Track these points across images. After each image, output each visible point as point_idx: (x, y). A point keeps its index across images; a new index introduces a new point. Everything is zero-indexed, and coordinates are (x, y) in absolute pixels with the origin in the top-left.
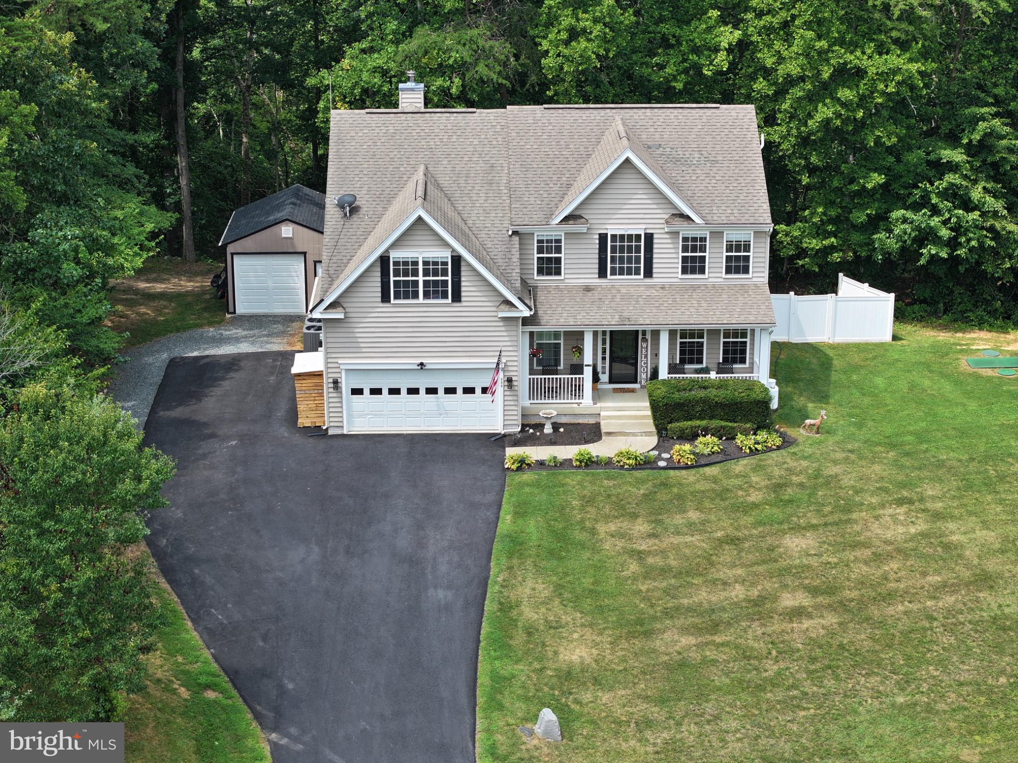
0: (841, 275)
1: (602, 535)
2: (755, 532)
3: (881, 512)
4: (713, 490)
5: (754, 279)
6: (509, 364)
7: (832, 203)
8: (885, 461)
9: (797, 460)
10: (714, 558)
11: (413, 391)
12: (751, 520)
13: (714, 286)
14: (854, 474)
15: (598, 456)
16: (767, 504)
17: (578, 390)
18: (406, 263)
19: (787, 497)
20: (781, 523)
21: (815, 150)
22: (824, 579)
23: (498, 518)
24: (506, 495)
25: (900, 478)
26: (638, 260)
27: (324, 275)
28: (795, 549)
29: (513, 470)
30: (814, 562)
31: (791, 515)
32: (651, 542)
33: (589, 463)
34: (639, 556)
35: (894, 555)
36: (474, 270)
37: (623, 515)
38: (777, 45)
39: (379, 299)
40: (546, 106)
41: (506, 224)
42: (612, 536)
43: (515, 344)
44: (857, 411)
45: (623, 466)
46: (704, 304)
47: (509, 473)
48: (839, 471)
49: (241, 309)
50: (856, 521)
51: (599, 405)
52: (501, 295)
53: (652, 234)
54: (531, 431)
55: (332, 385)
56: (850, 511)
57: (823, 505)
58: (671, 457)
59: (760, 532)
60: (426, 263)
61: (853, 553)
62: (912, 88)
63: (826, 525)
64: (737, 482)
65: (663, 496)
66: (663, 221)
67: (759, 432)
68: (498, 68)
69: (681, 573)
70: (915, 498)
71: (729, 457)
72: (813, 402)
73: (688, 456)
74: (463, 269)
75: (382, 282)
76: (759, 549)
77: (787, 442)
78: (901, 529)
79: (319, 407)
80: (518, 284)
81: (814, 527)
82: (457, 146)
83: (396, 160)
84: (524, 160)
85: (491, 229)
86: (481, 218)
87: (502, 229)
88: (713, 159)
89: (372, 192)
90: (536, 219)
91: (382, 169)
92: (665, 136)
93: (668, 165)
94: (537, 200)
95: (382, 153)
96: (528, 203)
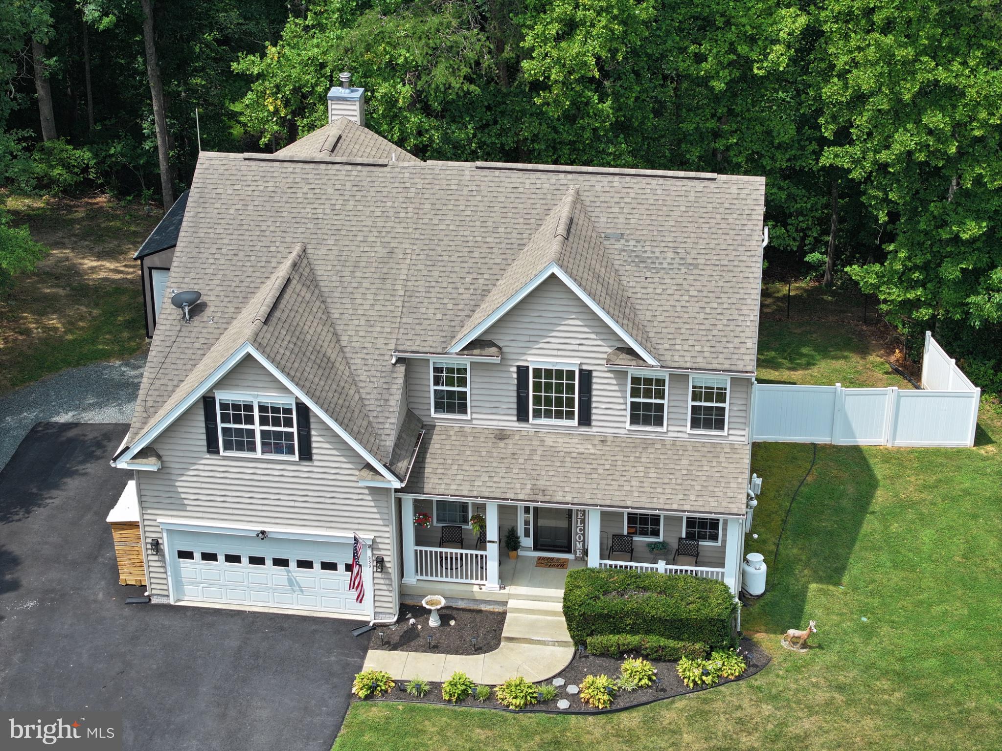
0: (928, 335)
5: (729, 438)
8: (884, 710)
9: (757, 702)
11: (257, 561)
13: (674, 443)
14: (831, 736)
17: (480, 569)
18: (237, 407)
26: (570, 403)
29: (359, 699)
33: (463, 697)
36: (326, 423)
39: (205, 449)
40: (480, 163)
46: (653, 474)
47: (352, 704)
51: (506, 590)
53: (590, 372)
54: (412, 620)
55: (152, 546)
60: (263, 409)
66: (605, 356)
67: (712, 655)
71: (662, 695)
74: (312, 420)
75: (207, 428)
77: (754, 667)
82: (352, 218)
83: (267, 233)
84: (432, 247)
85: (371, 351)
86: (361, 333)
87: (385, 352)
88: (691, 261)
89: (226, 283)
90: (431, 343)
91: (246, 248)
92: (632, 221)
93: (628, 267)
94: (437, 312)
95: (252, 223)
96: (425, 316)
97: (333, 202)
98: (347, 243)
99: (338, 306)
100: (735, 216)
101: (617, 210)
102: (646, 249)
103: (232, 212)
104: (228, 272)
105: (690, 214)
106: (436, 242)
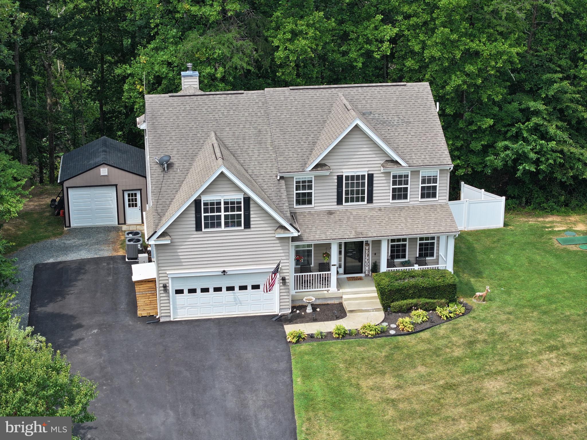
0: (463, 183)
1: (365, 389)
2: (464, 379)
3: (541, 357)
4: (430, 350)
5: (440, 201)
6: (283, 268)
7: (457, 138)
8: (533, 319)
9: (477, 323)
10: (442, 401)
11: (218, 289)
12: (459, 370)
13: (413, 207)
14: (516, 331)
15: (350, 330)
16: (467, 357)
17: (326, 281)
18: (212, 204)
19: (478, 351)
20: (479, 371)
21: (448, 104)
22: (516, 411)
23: (292, 381)
24: (293, 362)
25: (546, 331)
26: (363, 192)
27: (155, 214)
28: (493, 390)
29: (293, 343)
30: (507, 398)
31: (484, 365)
32: (399, 391)
33: (345, 335)
34: (393, 402)
35: (557, 389)
36: (259, 206)
37: (375, 373)
38: (422, 37)
39: (194, 229)
40: (291, 88)
41: (275, 171)
42: (372, 389)
43: (287, 254)
44: (503, 282)
45: (367, 336)
46: (409, 220)
47: (291, 345)
48: (507, 329)
49: (73, 224)
50: (526, 366)
51: (341, 291)
52: (277, 222)
53: (372, 174)
54: (298, 311)
55: (162, 289)
56: (520, 359)
57: (503, 355)
58: (398, 326)
59: (468, 378)
60: (226, 203)
61: (530, 390)
62: (512, 63)
63: (508, 370)
64: (444, 342)
65: (397, 356)
66: (380, 165)
67: (450, 305)
68: (246, 59)
69: (423, 414)
70: (559, 346)
71: (434, 324)
72: (474, 277)
73: (409, 326)
74: (251, 206)
75: (196, 217)
76: (471, 392)
77: (468, 310)
78: (557, 370)
79: (153, 304)
80: (288, 214)
81: (501, 372)
82: (234, 118)
83: (194, 129)
84: (281, 126)
85: (265, 175)
86: (257, 168)
87: (272, 175)
88: (407, 121)
89: (180, 153)
90: (296, 168)
91: (185, 136)
92: (373, 106)
93: (378, 126)
94: (294, 154)
95: (184, 125)
96: (289, 156)
97: (222, 112)
98: (236, 129)
99: (241, 157)
100: (421, 100)
101: (365, 102)
102: (384, 117)
103: (171, 120)
104: (179, 148)
105: (399, 101)
106: (282, 124)
